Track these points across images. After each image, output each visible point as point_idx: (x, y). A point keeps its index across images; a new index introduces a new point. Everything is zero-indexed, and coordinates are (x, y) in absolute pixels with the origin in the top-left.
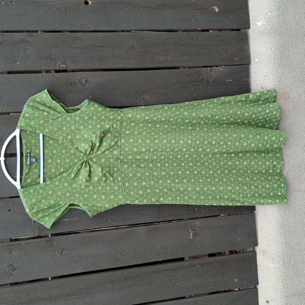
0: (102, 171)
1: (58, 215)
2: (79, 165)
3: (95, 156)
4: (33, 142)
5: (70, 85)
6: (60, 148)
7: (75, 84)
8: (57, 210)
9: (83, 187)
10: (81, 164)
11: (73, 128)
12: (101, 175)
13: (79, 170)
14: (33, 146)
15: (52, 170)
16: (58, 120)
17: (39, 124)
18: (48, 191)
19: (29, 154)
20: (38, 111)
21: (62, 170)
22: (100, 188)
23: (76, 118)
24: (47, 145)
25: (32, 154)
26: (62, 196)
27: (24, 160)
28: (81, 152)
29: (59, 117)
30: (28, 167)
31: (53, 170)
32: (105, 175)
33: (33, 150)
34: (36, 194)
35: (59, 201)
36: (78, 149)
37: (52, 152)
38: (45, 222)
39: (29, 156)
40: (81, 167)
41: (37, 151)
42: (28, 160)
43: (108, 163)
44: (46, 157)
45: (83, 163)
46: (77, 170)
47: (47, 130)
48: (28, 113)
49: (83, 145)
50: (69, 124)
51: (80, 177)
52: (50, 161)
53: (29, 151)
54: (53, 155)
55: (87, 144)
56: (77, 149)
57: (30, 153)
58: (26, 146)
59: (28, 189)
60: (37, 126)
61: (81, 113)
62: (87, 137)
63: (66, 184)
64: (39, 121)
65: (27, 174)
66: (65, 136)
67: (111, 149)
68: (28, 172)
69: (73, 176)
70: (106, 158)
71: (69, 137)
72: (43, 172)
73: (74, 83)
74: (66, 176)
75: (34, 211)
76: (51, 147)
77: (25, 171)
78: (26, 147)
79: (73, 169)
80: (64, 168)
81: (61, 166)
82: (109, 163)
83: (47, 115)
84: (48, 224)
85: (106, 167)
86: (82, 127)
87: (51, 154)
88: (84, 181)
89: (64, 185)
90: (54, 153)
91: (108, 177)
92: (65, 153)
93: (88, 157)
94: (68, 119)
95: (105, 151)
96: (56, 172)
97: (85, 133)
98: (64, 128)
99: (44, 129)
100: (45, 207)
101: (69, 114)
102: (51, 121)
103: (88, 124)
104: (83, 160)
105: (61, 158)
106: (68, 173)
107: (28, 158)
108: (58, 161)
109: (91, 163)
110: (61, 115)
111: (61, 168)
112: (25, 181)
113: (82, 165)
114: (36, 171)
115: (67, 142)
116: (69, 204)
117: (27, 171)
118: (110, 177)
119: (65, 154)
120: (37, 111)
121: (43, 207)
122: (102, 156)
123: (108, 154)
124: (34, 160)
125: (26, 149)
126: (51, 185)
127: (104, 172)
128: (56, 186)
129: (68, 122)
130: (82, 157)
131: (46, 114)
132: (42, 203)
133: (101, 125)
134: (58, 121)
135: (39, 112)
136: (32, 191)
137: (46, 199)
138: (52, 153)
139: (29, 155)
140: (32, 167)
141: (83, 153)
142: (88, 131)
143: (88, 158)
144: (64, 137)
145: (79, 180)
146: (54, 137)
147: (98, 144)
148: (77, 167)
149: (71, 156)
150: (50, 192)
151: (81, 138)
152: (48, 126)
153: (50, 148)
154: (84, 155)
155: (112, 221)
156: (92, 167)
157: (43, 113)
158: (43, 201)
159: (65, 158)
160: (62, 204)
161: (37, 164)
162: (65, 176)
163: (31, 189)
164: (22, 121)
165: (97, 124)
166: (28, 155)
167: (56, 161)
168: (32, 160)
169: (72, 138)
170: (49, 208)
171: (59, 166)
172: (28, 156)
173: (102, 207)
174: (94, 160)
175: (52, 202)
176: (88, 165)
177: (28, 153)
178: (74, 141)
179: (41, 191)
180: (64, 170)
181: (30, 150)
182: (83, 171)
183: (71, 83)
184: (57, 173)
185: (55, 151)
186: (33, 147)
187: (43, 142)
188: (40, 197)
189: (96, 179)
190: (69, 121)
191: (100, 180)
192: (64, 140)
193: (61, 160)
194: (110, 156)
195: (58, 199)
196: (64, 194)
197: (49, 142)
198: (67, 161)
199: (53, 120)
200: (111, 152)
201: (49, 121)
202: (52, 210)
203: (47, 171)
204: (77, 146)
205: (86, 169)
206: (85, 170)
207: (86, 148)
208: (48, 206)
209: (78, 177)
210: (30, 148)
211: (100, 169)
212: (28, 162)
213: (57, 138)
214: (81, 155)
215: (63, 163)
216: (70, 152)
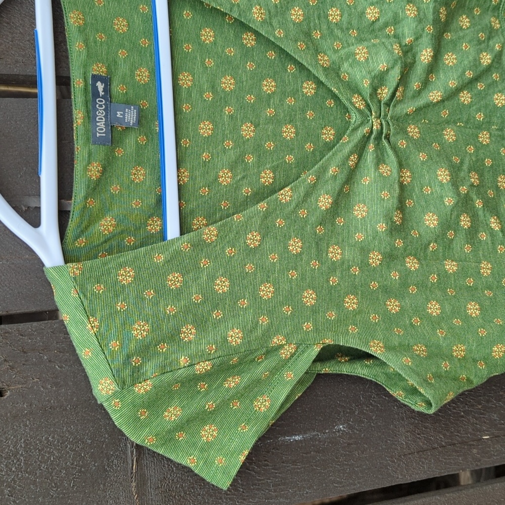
0: (455, 183)
1: (269, 409)
2: (351, 153)
3: (419, 110)
4: (121, 25)
6: (250, 66)
8: (258, 382)
9: (375, 259)
10: (356, 146)
12: (450, 201)
13: (351, 176)
14: (122, 46)
15: (217, 177)
18: (212, 278)
19: (100, 86)
21: (267, 177)
22: (451, 267)
24: (188, 48)
25: (118, 89)
26: (282, 304)
27: (78, 116)
28: (354, 89)
30: (100, 153)
31: (225, 178)
32: (465, 203)
33: (123, 69)
34: (150, 294)
35: (268, 334)
36: (339, 76)
37: (213, 87)
38: (202, 450)
39: (102, 93)
40: (357, 164)
41: (142, 76)
42: (101, 114)
43: (471, 149)
44: (185, 108)
45: (366, 139)
46: (341, 178)
49: (361, 52)
51: (359, 211)
52: (205, 129)
53: (99, 69)
54: (222, 99)
56: (334, 75)
57: (107, 81)
58: (86, 41)
59: (105, 264)
62: (377, 20)
63: (295, 246)
65: (96, 188)
66: (276, 6)
67: (480, 86)
68: (99, 180)
69: (325, 202)
71: (296, 14)
72: (178, 182)
74: (293, 205)
75: (143, 387)
76: (210, 63)
77: (86, 169)
78: (87, 45)
79: (324, 169)
80: (274, 170)
81: (259, 156)
82: (477, 149)
84: (219, 461)
85: (465, 168)
87: (209, 96)
88: (382, 227)
89: (286, 247)
90: (224, 90)
91: (480, 213)
92: (273, 93)
93: (386, 115)
95: (459, 90)
96: (237, 187)
100: (203, 367)
104: (366, 129)
105: (258, 116)
106: (302, 190)
107: (101, 102)
109: (401, 142)
111: (260, 164)
112: (87, 228)
113: (360, 149)
114: (140, 175)
115: (286, 36)
116: (316, 350)
117: (95, 170)
118: (488, 215)
119: (277, 101)
121: (192, 365)
122: (445, 114)
123: (470, 105)
124: (131, 116)
125: (83, 56)
126: (223, 249)
127: (463, 189)
128: (251, 252)
130: (359, 110)
136: (126, 277)
137: (201, 324)
138: (213, 88)
139: (105, 90)
140: (119, 153)
141: (360, 94)
143: (389, 117)
144: (273, 10)
145: (356, 228)
146: (225, 7)
147: (425, 55)
148: (340, 157)
149: (304, 111)
150: (222, 286)
151: (349, 23)
153: (203, 63)
154: (368, 106)
155: (495, 437)
156: (408, 165)
158: (189, 333)
159: (276, 121)
160: (281, 347)
161: (142, 140)
162: (288, 204)
163: (120, 267)
166: (95, 89)
167: (236, 129)
168: (119, 114)
169: (308, 20)
171: (251, 159)
172: (96, 94)
173: (475, 361)
174: (413, 131)
175: (235, 336)
176: (390, 152)
177: (96, 78)
178: (317, 35)
179: (175, 279)
180: (274, 178)
181: (108, 68)
182: (367, 180)
184: (246, 191)
185: (227, 83)
186: (122, 54)
187: (170, 32)
188: (171, 309)
189: (431, 221)
191: (449, 228)
192: (275, 22)
193: (257, 126)
194: (480, 117)
195: (264, 321)
196: (292, 297)
197: (198, 36)
198: (288, 132)
200: (481, 96)
203: (192, 178)
204: (335, 57)
205: (383, 169)
206: (381, 175)
207: (382, 66)
208: (217, 361)
209: (349, 209)
210: (107, 54)
211: (443, 175)
212: (101, 125)
213: (240, 15)
214: (353, 104)
215: (270, 145)
216: (298, 91)
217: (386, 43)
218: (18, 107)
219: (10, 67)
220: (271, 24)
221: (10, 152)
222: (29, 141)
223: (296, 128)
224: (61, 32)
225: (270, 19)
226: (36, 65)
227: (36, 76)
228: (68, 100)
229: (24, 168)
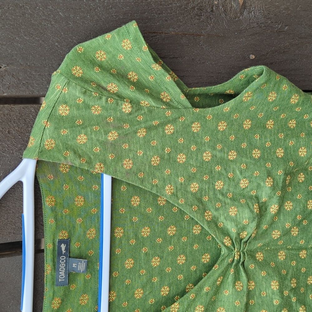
0: (281, 292)
2: (219, 276)
3: (264, 245)
4: (80, 201)
5: (197, 15)
6: (161, 219)
7: (212, 11)
10: (223, 272)
11: (207, 156)
12: (276, 302)
14: (79, 216)
15: (134, 294)
16: (164, 131)
17: (104, 144)
19: (63, 247)
20: (104, 98)
21: (165, 291)
23: (217, 126)
24: (122, 211)
25: (75, 246)
27: (48, 268)
28: (225, 233)
29: (169, 122)
30: (60, 291)
31: (139, 294)
32: (286, 302)
33: (79, 231)
36: (217, 225)
37: (136, 235)
39: (64, 252)
40: (222, 282)
41: (92, 233)
42: (62, 266)
43: (293, 264)
44: (118, 251)
45: (230, 265)
46: (211, 293)
47: (128, 164)
48: (66, 103)
49: (233, 211)
50: (196, 144)
52: (129, 264)
53: (63, 235)
54: (141, 242)
55: (247, 211)
56: (213, 225)
57: (67, 242)
58: (55, 217)
60: (97, 149)
61: (235, 109)
62: (247, 187)
64: (106, 133)
66: (182, 184)
67: (305, 223)
68: (59, 308)
69: (199, 310)
70: (288, 249)
71: (194, 187)
72: (109, 300)
73: (209, 10)
76: (136, 219)
77: (51, 303)
78: (56, 220)
79: (201, 288)
80: (170, 285)
81: (161, 278)
82: (298, 263)
83: (130, 114)
85: (289, 277)
86: (233, 155)
87: (133, 242)
90: (143, 237)
91: (294, 305)
92: (174, 235)
93: (244, 249)
94: (196, 127)
96: (145, 299)
97: (241, 173)
98: (181, 158)
99: (119, 158)
101: (198, 110)
102: (142, 133)
103: (252, 146)
104: (229, 260)
105: (163, 252)
106: (186, 304)
107: (63, 259)
108: (155, 262)
109: (251, 266)
110: (175, 115)
111: (161, 284)
113: (225, 274)
114: (86, 299)
115: (186, 203)
117: (56, 303)
118: (298, 306)
119: (176, 240)
120: (101, 98)
122: (281, 243)
123: (297, 236)
124: (82, 266)
125: (54, 228)
127: (286, 294)
129: (194, 138)
130: (227, 247)
131: (127, 108)
133: (286, 149)
134: (164, 135)
135: (107, 101)
138: (136, 237)
139: (66, 249)
140: (73, 287)
141: (229, 236)
142: (252, 166)
144: (179, 187)
146: (148, 188)
147: (273, 209)
148: (212, 280)
149: (192, 245)
151: (228, 190)
152: (130, 150)
153: (131, 220)
154: (233, 244)
156: (254, 278)
157: (117, 104)
159: (175, 254)
161: (88, 276)
164: (47, 131)
165: (276, 144)
166: (60, 249)
167: (148, 261)
168: (74, 265)
169: (201, 190)
171: (156, 280)
172: (60, 253)
174: (260, 256)
176: (243, 274)
177: (61, 242)
178: (205, 199)
180: (170, 291)
181: (70, 233)
182: (227, 293)
183: (200, 9)
184: (151, 301)
185: (146, 232)
186: (79, 221)
187: (112, 201)
190: (198, 135)
192: (179, 194)
193: (161, 258)
194: (302, 242)
197: (130, 202)
198: (181, 260)
199: (149, 129)
200: (304, 230)
201: (136, 132)
203: (118, 296)
204: (215, 213)
205: (239, 285)
206: (236, 290)
207: (245, 221)
209: (214, 310)
210: (69, 223)
211: (275, 286)
212: (62, 273)
213: (157, 192)
214: (223, 244)
215: (168, 270)
216: (190, 232)
217: (250, 204)
218: (10, 263)
219: (5, 238)
220: (177, 196)
221: (3, 292)
222: (16, 283)
223: (186, 257)
224: (40, 208)
225: (177, 192)
226: (22, 234)
227: (22, 241)
228: (42, 253)
229: (12, 301)
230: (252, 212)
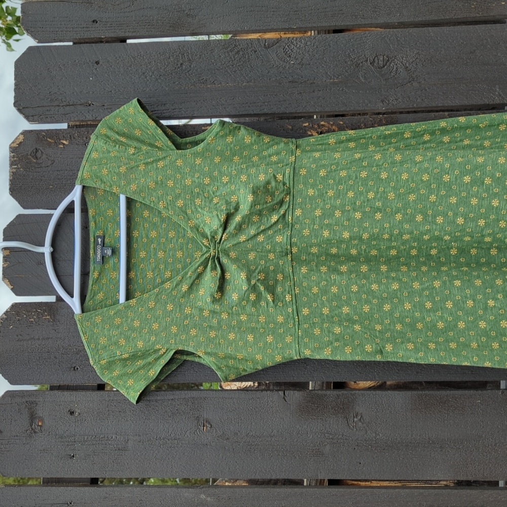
0: (249, 280)
1: (154, 375)
2: (199, 266)
3: (234, 245)
4: (110, 213)
6: (164, 226)
8: (150, 363)
9: (206, 313)
10: (203, 263)
11: (188, 182)
12: (245, 287)
13: (199, 276)
14: (110, 222)
15: (147, 275)
16: (156, 166)
17: (119, 174)
18: (133, 320)
19: (100, 240)
20: (117, 146)
22: (243, 318)
23: (195, 161)
24: (138, 219)
25: (107, 240)
26: (162, 332)
27: (91, 252)
28: (204, 236)
29: (160, 160)
30: (98, 267)
31: (150, 275)
32: (254, 288)
33: (110, 231)
34: (107, 327)
35: (154, 344)
36: (198, 230)
37: (147, 236)
38: (127, 389)
39: (100, 243)
41: (118, 233)
42: (99, 252)
43: (263, 262)
44: (135, 246)
45: (207, 260)
46: (194, 277)
47: (133, 187)
48: (97, 151)
49: (208, 220)
50: (180, 173)
51: (201, 292)
52: (143, 255)
53: (100, 233)
54: (151, 241)
55: (216, 219)
56: (195, 230)
57: (103, 238)
58: (95, 222)
59: (91, 315)
60: (115, 178)
61: (206, 149)
62: (218, 203)
63: (170, 307)
64: (119, 167)
65: (97, 281)
66: (171, 201)
67: (270, 232)
68: (98, 278)
69: (185, 288)
70: (258, 252)
71: (180, 203)
74: (170, 290)
75: (103, 362)
76: (146, 225)
77: (93, 275)
78: (95, 224)
79: (186, 273)
80: (171, 271)
81: (165, 265)
82: (266, 262)
83: (134, 154)
84: (132, 392)
85: (257, 271)
86: (207, 181)
87: (145, 240)
88: (209, 300)
89: (165, 308)
90: (152, 237)
91: (263, 293)
92: (174, 237)
93: (218, 248)
94: (179, 163)
95: (255, 236)
96: (155, 279)
97: (214, 194)
98: (170, 183)
99: (129, 183)
100: (126, 356)
101: (180, 151)
102: (142, 167)
103: (221, 174)
104: (207, 255)
105: (166, 248)
106: (175, 283)
107: (99, 247)
108: (161, 254)
109: (224, 260)
110: (164, 155)
111: (165, 269)
112: (93, 297)
113: (205, 264)
114: (115, 275)
115: (174, 214)
116: (174, 351)
117: (96, 275)
118: (267, 293)
119: (175, 241)
120: (115, 146)
121: (121, 355)
122: (249, 245)
123: (263, 242)
124: (109, 252)
125: (94, 228)
126: (138, 309)
127: (253, 282)
128: (150, 310)
129: (178, 170)
130: (206, 246)
131: (132, 151)
132: (119, 347)
133: (249, 176)
134: (157, 168)
135: (119, 147)
136: (98, 319)
137: (127, 339)
138: (147, 237)
139: (101, 242)
140: (106, 266)
141: (207, 238)
142: (221, 188)
143: (220, 249)
144: (169, 202)
145: (199, 299)
146: (148, 202)
148: (193, 269)
149: (187, 244)
150: (137, 324)
151: (205, 205)
152: (136, 179)
153: (143, 226)
154: (209, 244)
156: (229, 271)
157: (126, 149)
158: (122, 342)
159: (174, 249)
160: (160, 349)
161: (116, 261)
162: (168, 289)
163: (96, 316)
164: (86, 167)
165: (240, 172)
166: (98, 241)
167: (155, 254)
168: (105, 252)
169: (185, 205)
170: (134, 357)
171: (162, 267)
172: (97, 243)
173: (247, 361)
174: (233, 254)
175: (140, 344)
176: (218, 266)
177: (98, 237)
178: (189, 212)
179: (118, 321)
181: (104, 232)
182: (207, 277)
184: (158, 280)
185: (153, 234)
186: (110, 225)
188: (116, 332)
189: (235, 297)
190: (181, 168)
191: (243, 300)
192: (170, 209)
193: (165, 252)
194: (269, 247)
195: (153, 339)
196: (166, 329)
197: (142, 214)
198: (179, 254)
199: (147, 164)
200: (269, 238)
201: (138, 166)
202: (140, 363)
203: (136, 275)
204: (197, 222)
205: (214, 273)
206: (212, 276)
207: (215, 227)
208: (131, 354)
209: (197, 291)
210: (104, 226)
211: (243, 276)
212: (99, 256)
213: (154, 205)
214: (203, 244)
215: (170, 260)
216: (185, 235)
217: (219, 215)
220: (168, 209)
223: (183, 252)
225: (168, 206)
230: (220, 221)
